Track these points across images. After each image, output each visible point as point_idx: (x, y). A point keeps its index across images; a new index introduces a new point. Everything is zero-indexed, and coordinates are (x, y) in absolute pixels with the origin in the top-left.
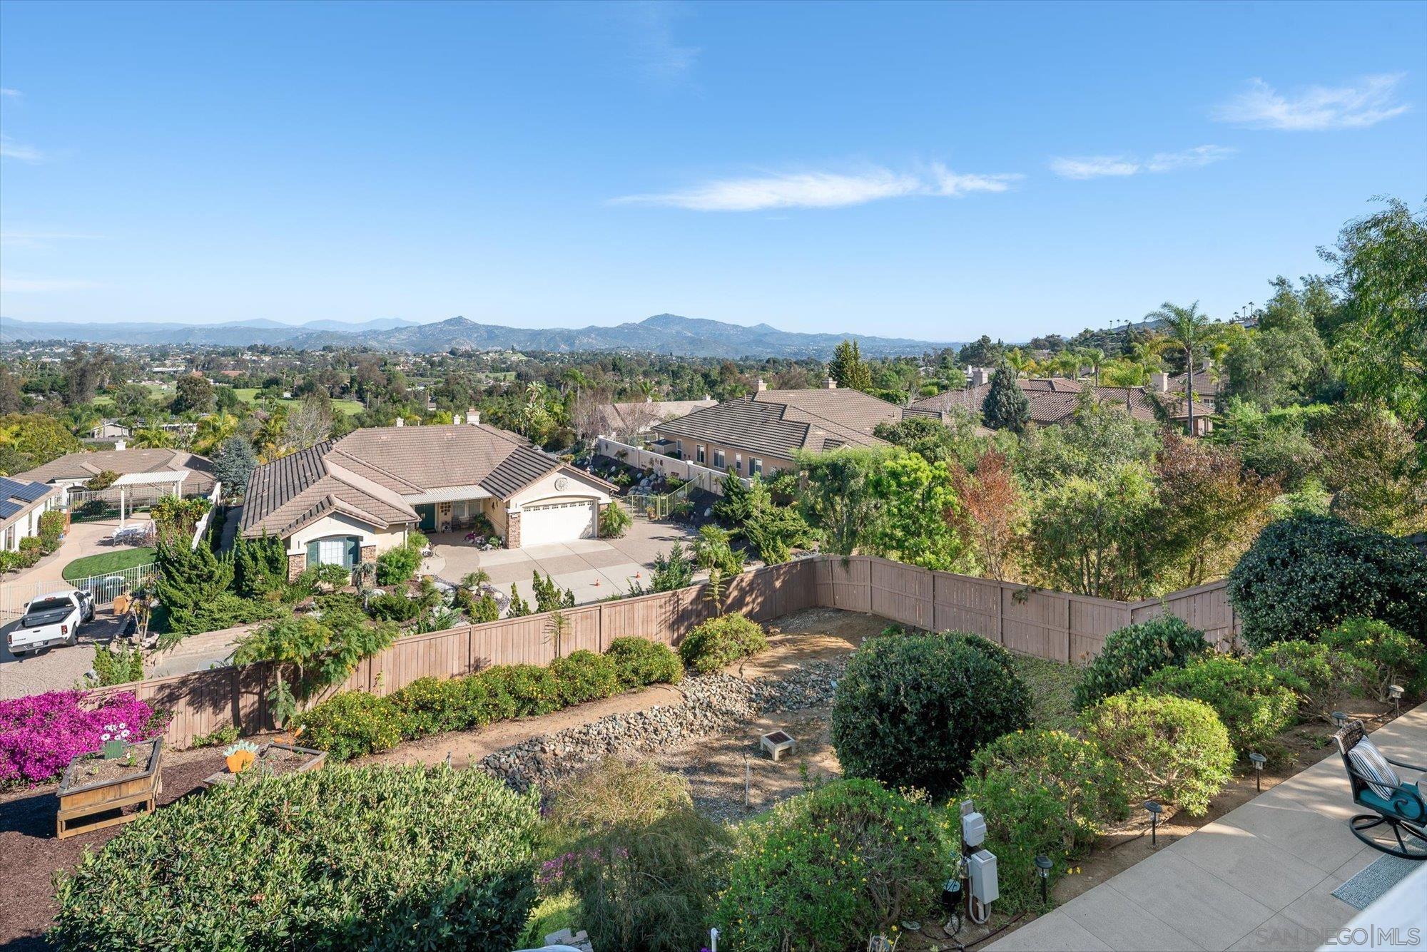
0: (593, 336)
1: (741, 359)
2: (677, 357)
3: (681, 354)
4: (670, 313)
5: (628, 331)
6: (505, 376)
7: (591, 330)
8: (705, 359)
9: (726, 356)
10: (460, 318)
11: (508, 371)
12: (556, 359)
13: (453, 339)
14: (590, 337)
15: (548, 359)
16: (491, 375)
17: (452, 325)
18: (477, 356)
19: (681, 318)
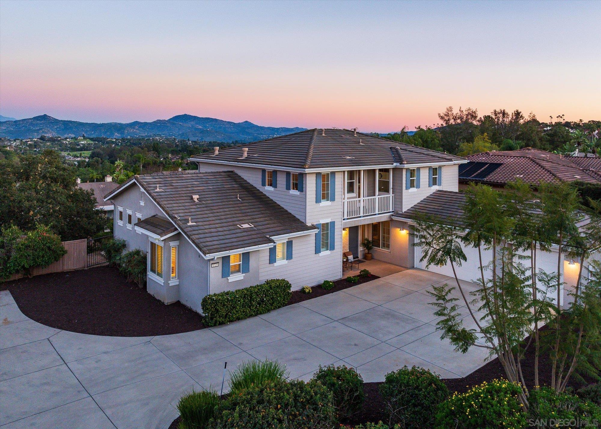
0: (137, 127)
1: (233, 143)
2: (192, 142)
3: (195, 139)
4: (186, 114)
5: (159, 124)
6: (81, 154)
7: (135, 124)
8: (210, 142)
9: (223, 141)
10: (45, 115)
11: (81, 151)
12: (113, 142)
13: (39, 130)
14: (134, 128)
15: (107, 143)
16: (71, 154)
17: (39, 120)
18: (59, 141)
19: (195, 117)
